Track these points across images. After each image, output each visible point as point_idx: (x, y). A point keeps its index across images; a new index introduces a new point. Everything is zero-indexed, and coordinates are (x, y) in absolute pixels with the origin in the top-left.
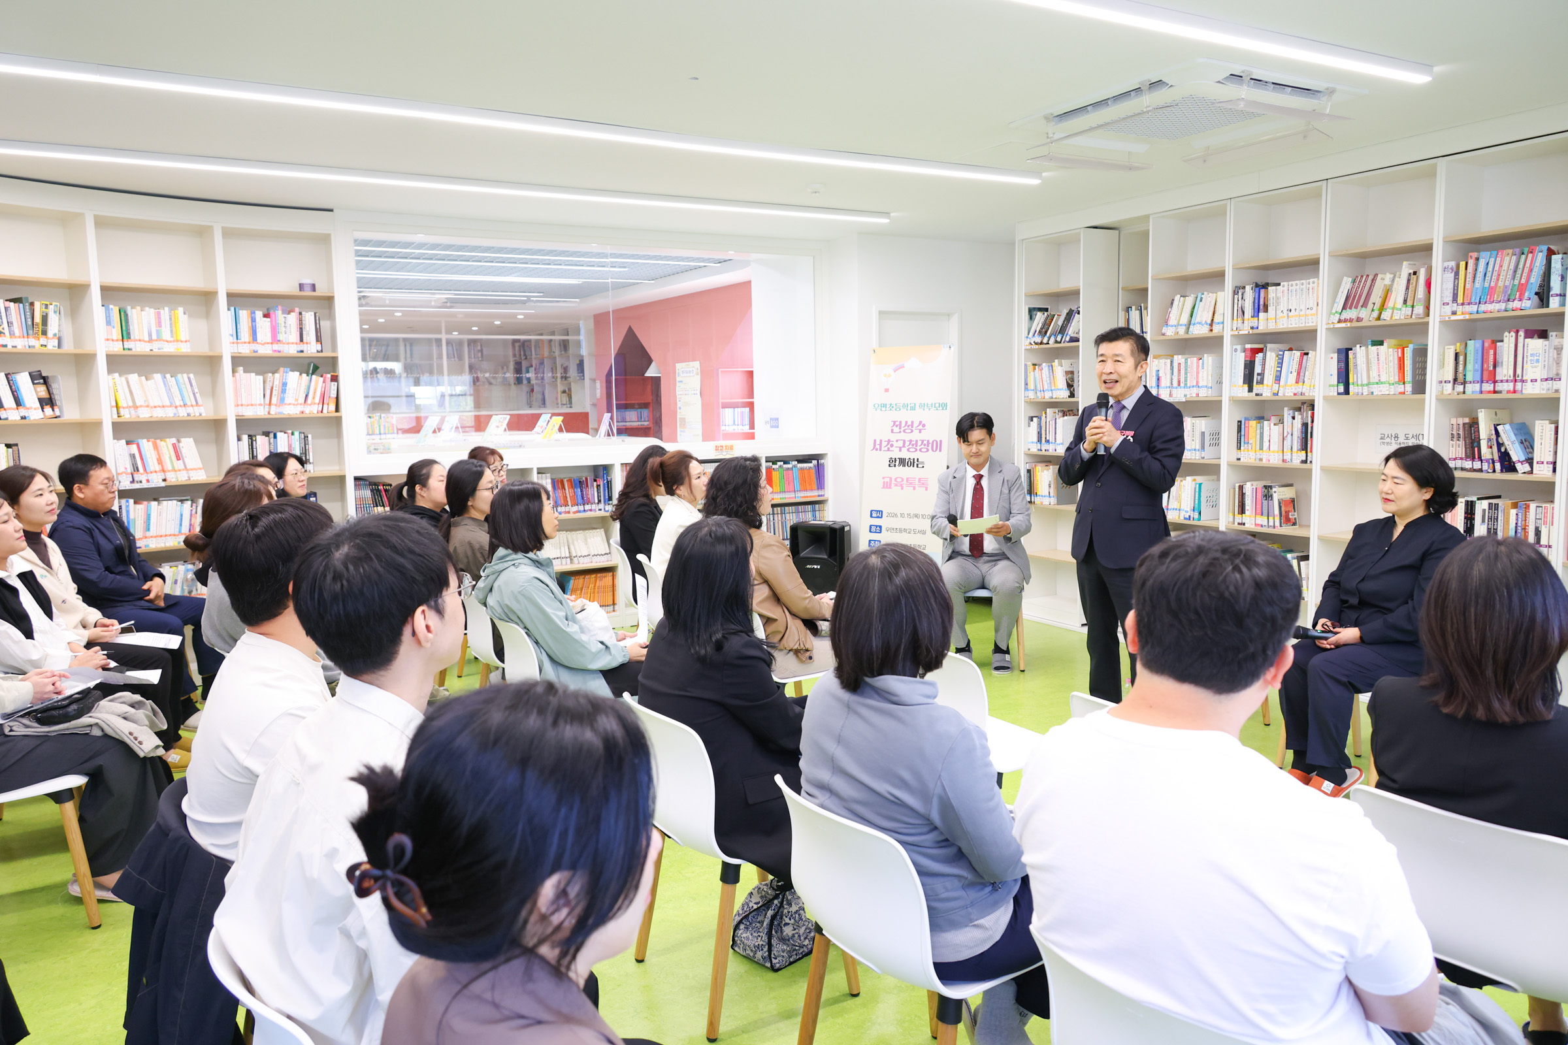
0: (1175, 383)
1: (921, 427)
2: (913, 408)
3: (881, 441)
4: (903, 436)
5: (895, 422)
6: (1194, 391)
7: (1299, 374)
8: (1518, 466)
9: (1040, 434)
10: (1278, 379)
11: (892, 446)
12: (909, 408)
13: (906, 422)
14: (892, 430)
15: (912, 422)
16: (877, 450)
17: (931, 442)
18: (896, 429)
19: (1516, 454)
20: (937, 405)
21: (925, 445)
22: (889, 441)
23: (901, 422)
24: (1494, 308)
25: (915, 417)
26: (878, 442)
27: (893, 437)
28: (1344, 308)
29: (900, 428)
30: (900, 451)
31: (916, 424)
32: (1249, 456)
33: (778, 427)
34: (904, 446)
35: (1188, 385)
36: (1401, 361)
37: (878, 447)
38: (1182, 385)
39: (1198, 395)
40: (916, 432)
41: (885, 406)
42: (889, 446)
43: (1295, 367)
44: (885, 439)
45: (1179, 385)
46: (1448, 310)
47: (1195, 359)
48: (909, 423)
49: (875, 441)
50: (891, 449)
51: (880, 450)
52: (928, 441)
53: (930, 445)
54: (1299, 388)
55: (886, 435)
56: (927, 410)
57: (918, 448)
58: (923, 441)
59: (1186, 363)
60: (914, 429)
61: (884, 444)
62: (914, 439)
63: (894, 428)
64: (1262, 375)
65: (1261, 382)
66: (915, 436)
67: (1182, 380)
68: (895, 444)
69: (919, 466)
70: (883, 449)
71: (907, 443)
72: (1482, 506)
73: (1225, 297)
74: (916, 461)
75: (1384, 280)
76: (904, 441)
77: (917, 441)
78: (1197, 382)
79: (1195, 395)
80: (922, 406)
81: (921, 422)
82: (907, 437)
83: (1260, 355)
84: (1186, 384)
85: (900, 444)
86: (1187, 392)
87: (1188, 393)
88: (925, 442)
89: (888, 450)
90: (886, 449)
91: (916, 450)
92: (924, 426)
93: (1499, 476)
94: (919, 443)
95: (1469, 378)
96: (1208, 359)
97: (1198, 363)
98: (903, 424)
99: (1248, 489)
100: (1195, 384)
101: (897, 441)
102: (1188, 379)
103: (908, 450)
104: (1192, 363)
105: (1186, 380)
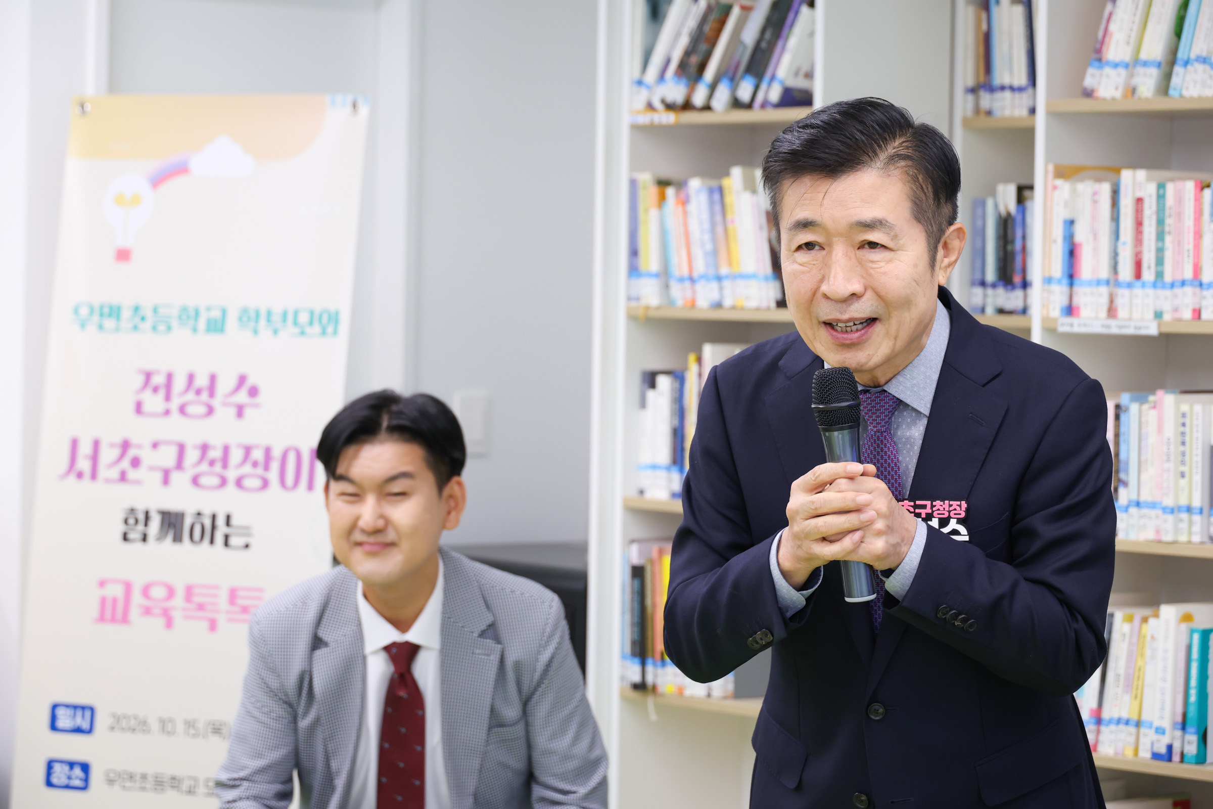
0: (1126, 269)
1: (242, 397)
3: (96, 444)
4: (176, 427)
5: (148, 376)
6: (1187, 299)
11: (137, 463)
12: (202, 324)
13: (191, 378)
14: (139, 408)
15: (213, 379)
16: (80, 475)
17: (277, 453)
18: (154, 402)
20: (304, 318)
21: (255, 464)
22: (125, 446)
23: (170, 377)
26: (85, 449)
27: (141, 432)
29: (168, 398)
30: (166, 481)
31: (225, 385)
34: (179, 465)
35: (1168, 278)
37: (84, 464)
38: (1148, 275)
39: (1197, 313)
40: (225, 414)
41: (114, 311)
42: (125, 464)
44: (111, 437)
45: (1138, 275)
47: (1190, 186)
48: (202, 381)
49: (75, 444)
50: (132, 474)
51: (94, 476)
52: (268, 451)
53: (275, 466)
55: (115, 423)
56: (265, 333)
57: (232, 474)
58: (248, 450)
59: (1161, 197)
60: (216, 402)
61: (108, 455)
62: (217, 442)
63: (146, 396)
67: (1149, 258)
68: (148, 457)
69: (233, 541)
70: (103, 472)
71: (192, 456)
74: (221, 522)
76: (181, 448)
77: (226, 450)
78: (1197, 270)
79: (1187, 315)
81: (242, 380)
82: (192, 431)
84: (1159, 275)
85: (167, 456)
86: (1165, 300)
87: (1166, 307)
88: (258, 455)
89: (123, 477)
90: (114, 473)
91: (224, 482)
92: (253, 392)
94: (236, 456)
97: (1198, 200)
98: (179, 384)
100: (1188, 274)
101: (155, 445)
102: (1168, 255)
103: (195, 481)
104: (1179, 200)
105: (1160, 261)
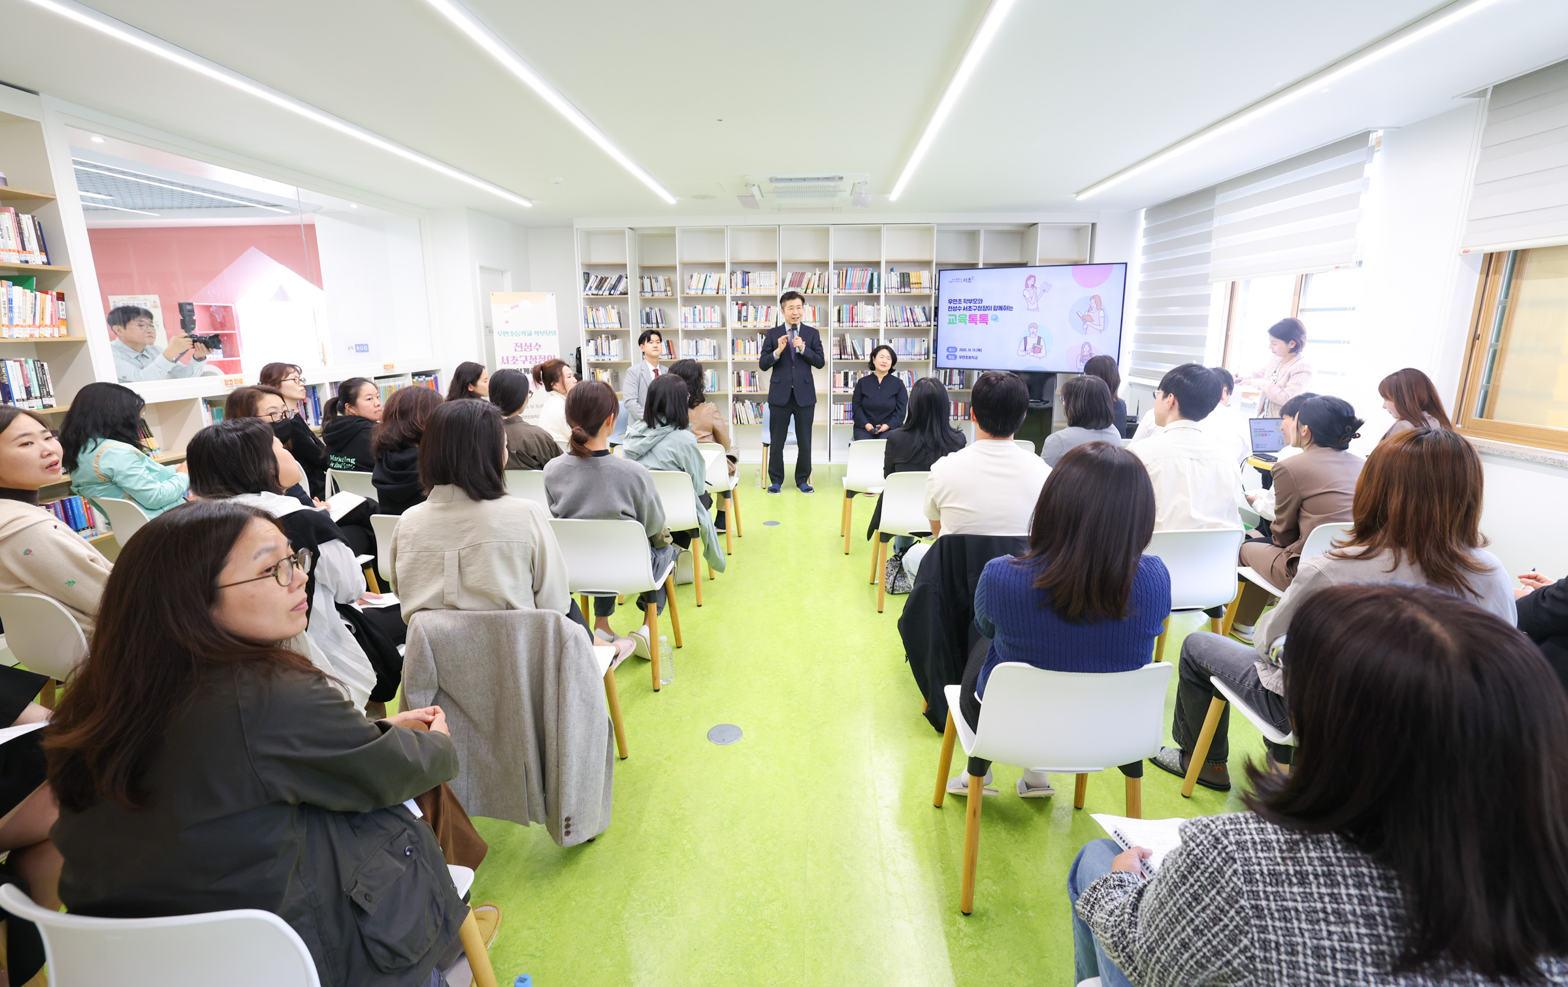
0: (698, 320)
1: (537, 347)
2: (530, 334)
3: (508, 357)
4: (524, 353)
5: (516, 344)
7: (767, 317)
8: (860, 357)
9: (596, 350)
10: (756, 319)
11: (517, 360)
12: (526, 334)
13: (526, 344)
14: (516, 350)
15: (531, 344)
18: (519, 349)
19: (859, 352)
20: (548, 332)
22: (514, 357)
23: (521, 344)
24: (854, 292)
25: (533, 340)
26: (505, 358)
27: (517, 354)
28: (789, 286)
29: (522, 348)
31: (533, 345)
32: (739, 358)
33: (368, 351)
35: (706, 321)
36: (814, 312)
37: (506, 361)
40: (534, 350)
41: (507, 333)
43: (765, 313)
44: (510, 356)
46: (836, 291)
47: (709, 307)
48: (528, 344)
54: (767, 324)
55: (511, 353)
56: (540, 335)
59: (704, 309)
60: (533, 348)
61: (510, 359)
62: (534, 355)
63: (517, 348)
64: (746, 317)
65: (747, 320)
66: (534, 353)
68: (519, 358)
71: (529, 358)
72: (851, 373)
73: (725, 276)
75: (808, 275)
76: (526, 357)
80: (537, 333)
81: (537, 344)
82: (528, 354)
83: (745, 307)
84: (704, 321)
85: (524, 359)
86: (705, 325)
89: (514, 363)
92: (540, 346)
93: (854, 361)
94: (538, 358)
95: (844, 320)
96: (717, 308)
97: (711, 310)
98: (524, 345)
99: (742, 373)
101: (521, 356)
104: (708, 310)
105: (704, 318)
